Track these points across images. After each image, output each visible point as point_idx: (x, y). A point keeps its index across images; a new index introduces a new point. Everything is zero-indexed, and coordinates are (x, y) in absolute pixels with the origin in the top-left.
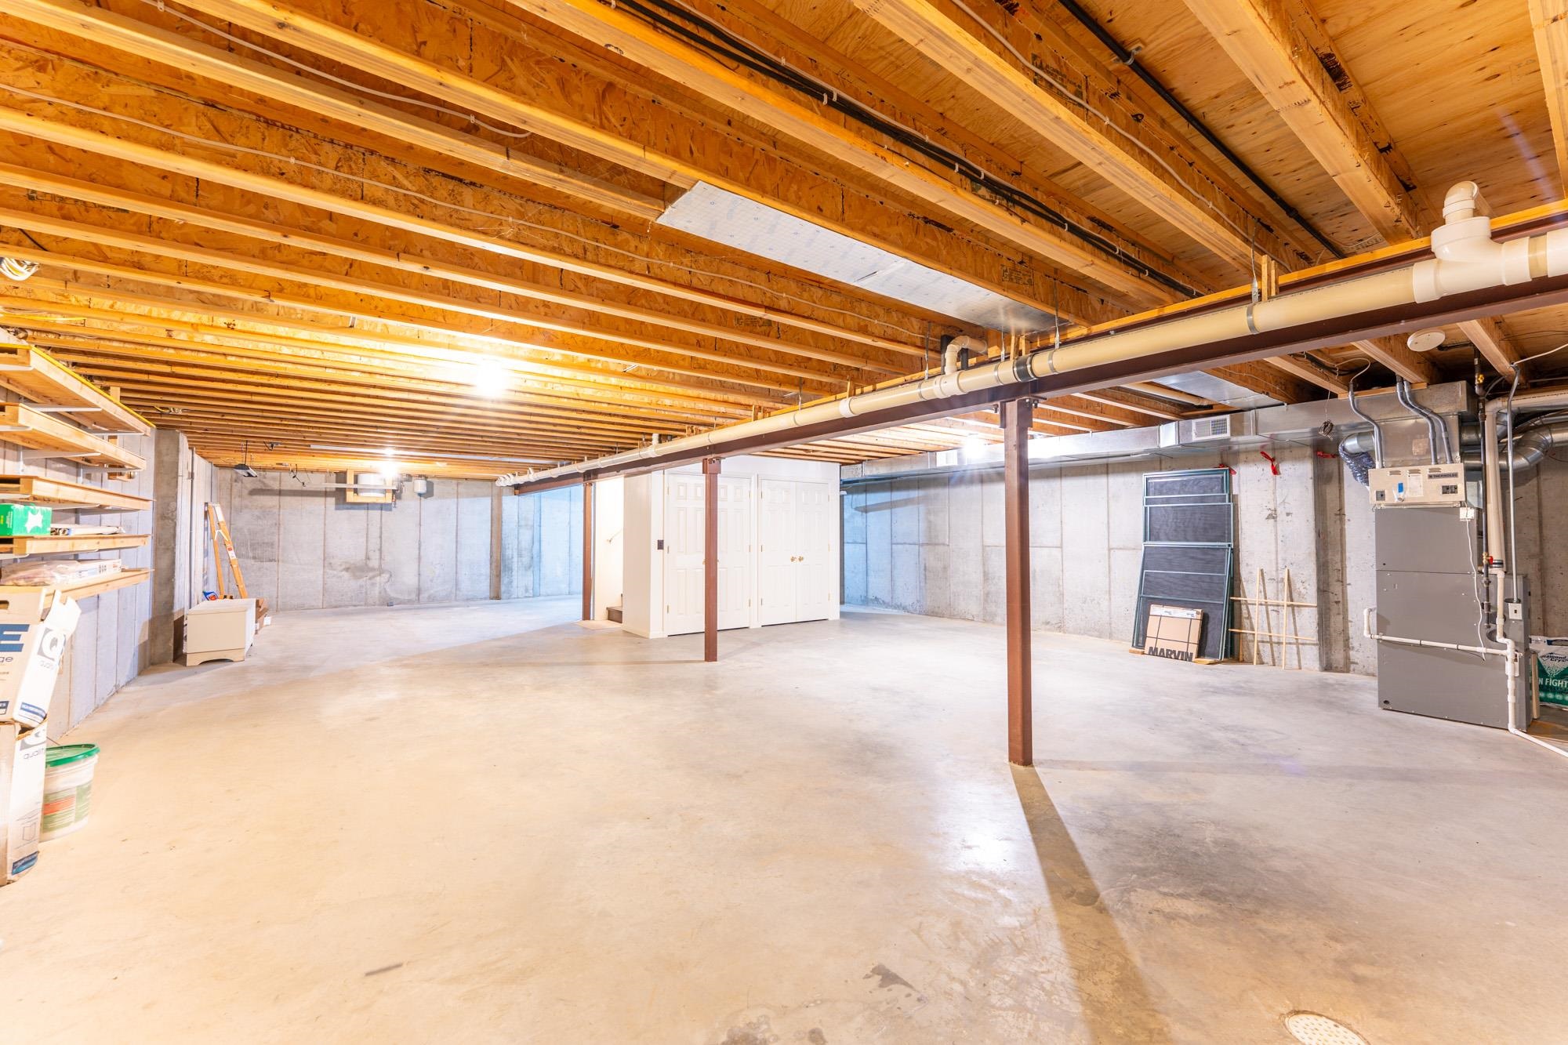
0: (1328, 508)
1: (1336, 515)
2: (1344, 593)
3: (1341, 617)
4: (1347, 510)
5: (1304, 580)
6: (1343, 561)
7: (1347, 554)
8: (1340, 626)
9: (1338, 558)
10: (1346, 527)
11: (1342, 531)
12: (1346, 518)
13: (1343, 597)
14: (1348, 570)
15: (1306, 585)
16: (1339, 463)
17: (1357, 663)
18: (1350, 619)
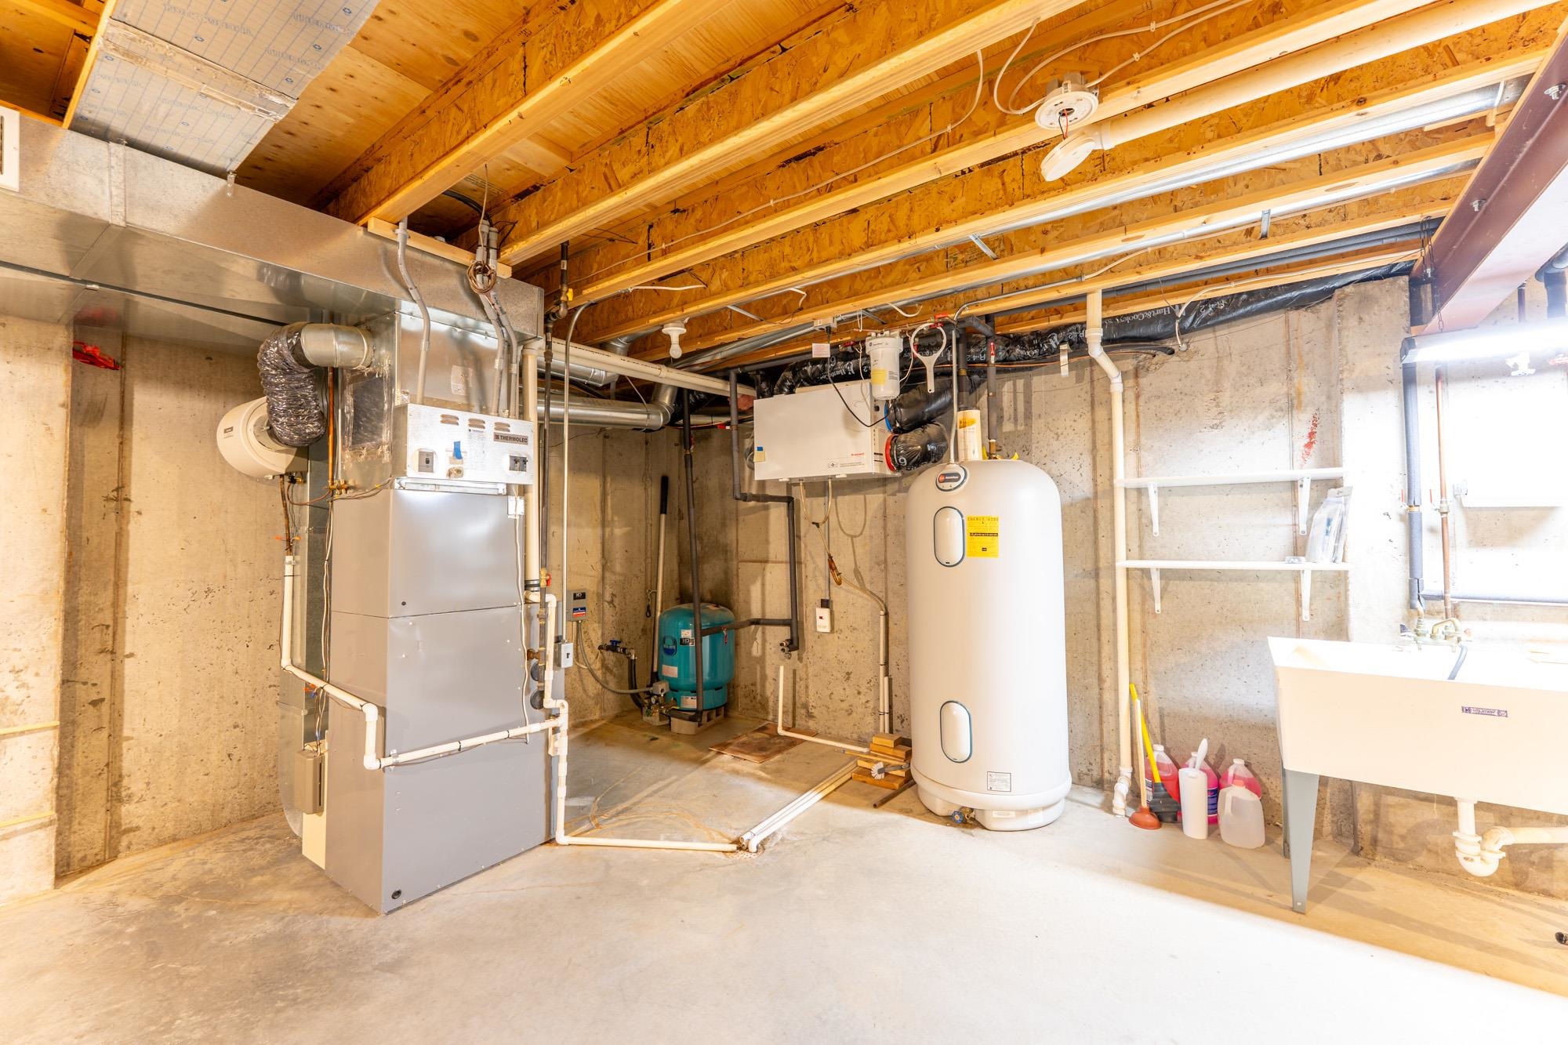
0: (86, 483)
1: (108, 499)
2: (116, 677)
3: (104, 734)
4: (135, 491)
5: (19, 665)
6: (117, 605)
7: (131, 589)
8: (100, 757)
9: (106, 598)
10: (132, 527)
11: (120, 540)
12: (133, 507)
13: (113, 687)
14: (129, 623)
15: (27, 677)
16: (123, 384)
17: (138, 828)
18: (126, 732)
